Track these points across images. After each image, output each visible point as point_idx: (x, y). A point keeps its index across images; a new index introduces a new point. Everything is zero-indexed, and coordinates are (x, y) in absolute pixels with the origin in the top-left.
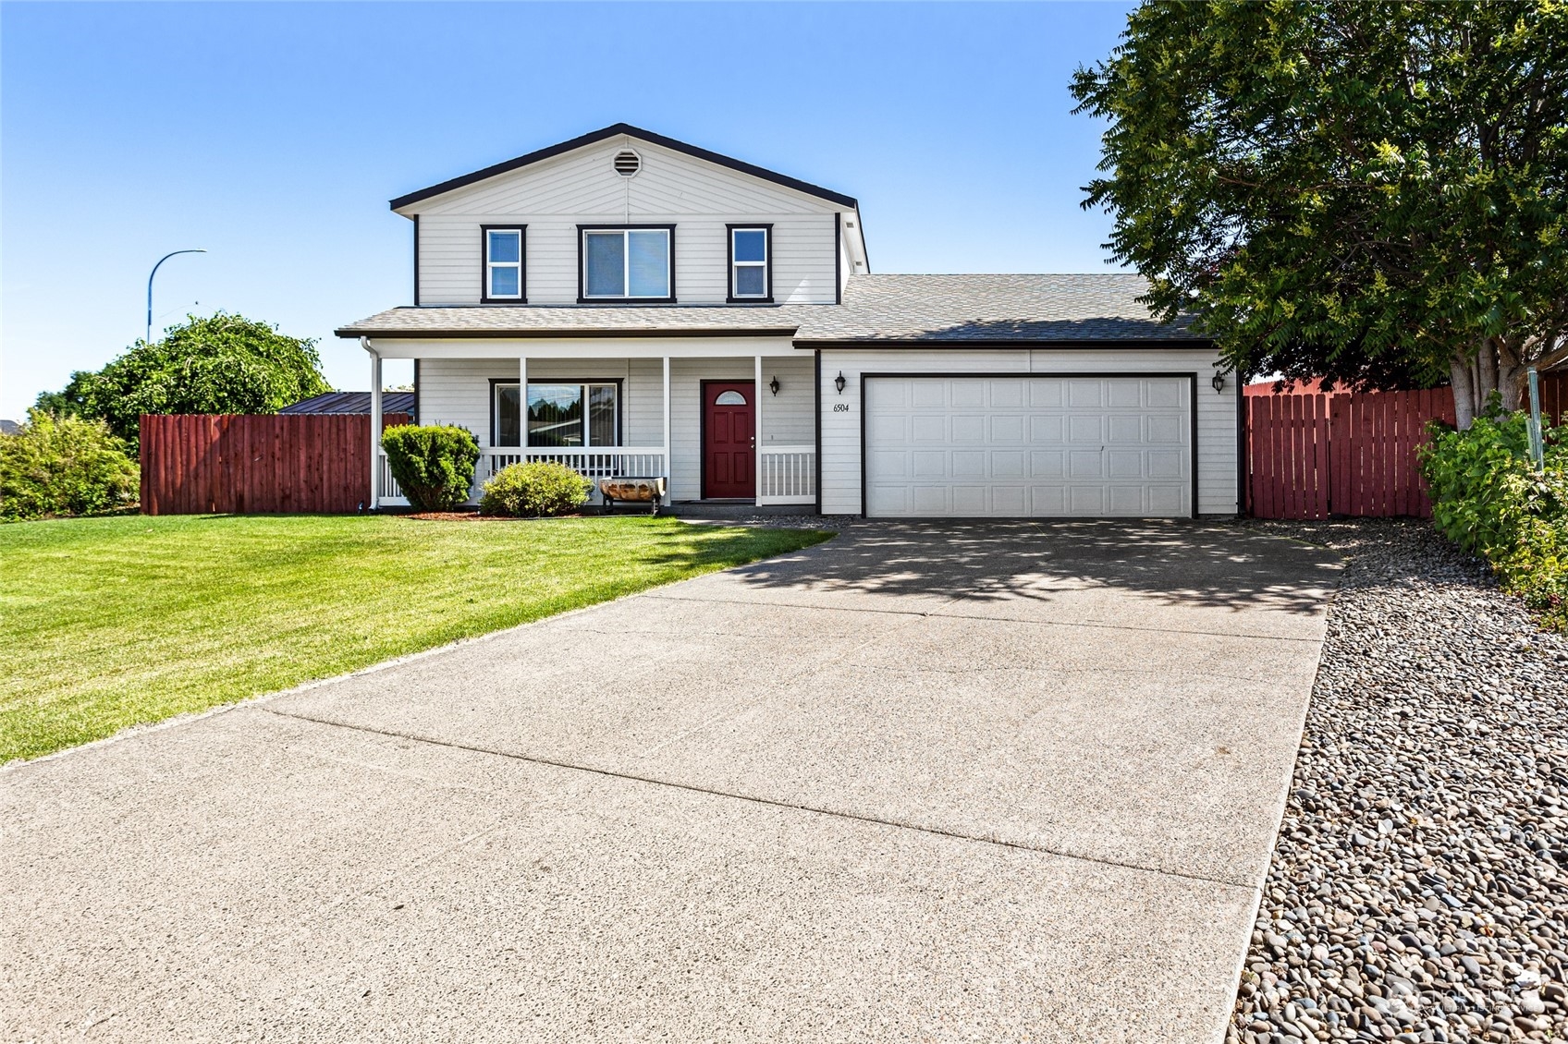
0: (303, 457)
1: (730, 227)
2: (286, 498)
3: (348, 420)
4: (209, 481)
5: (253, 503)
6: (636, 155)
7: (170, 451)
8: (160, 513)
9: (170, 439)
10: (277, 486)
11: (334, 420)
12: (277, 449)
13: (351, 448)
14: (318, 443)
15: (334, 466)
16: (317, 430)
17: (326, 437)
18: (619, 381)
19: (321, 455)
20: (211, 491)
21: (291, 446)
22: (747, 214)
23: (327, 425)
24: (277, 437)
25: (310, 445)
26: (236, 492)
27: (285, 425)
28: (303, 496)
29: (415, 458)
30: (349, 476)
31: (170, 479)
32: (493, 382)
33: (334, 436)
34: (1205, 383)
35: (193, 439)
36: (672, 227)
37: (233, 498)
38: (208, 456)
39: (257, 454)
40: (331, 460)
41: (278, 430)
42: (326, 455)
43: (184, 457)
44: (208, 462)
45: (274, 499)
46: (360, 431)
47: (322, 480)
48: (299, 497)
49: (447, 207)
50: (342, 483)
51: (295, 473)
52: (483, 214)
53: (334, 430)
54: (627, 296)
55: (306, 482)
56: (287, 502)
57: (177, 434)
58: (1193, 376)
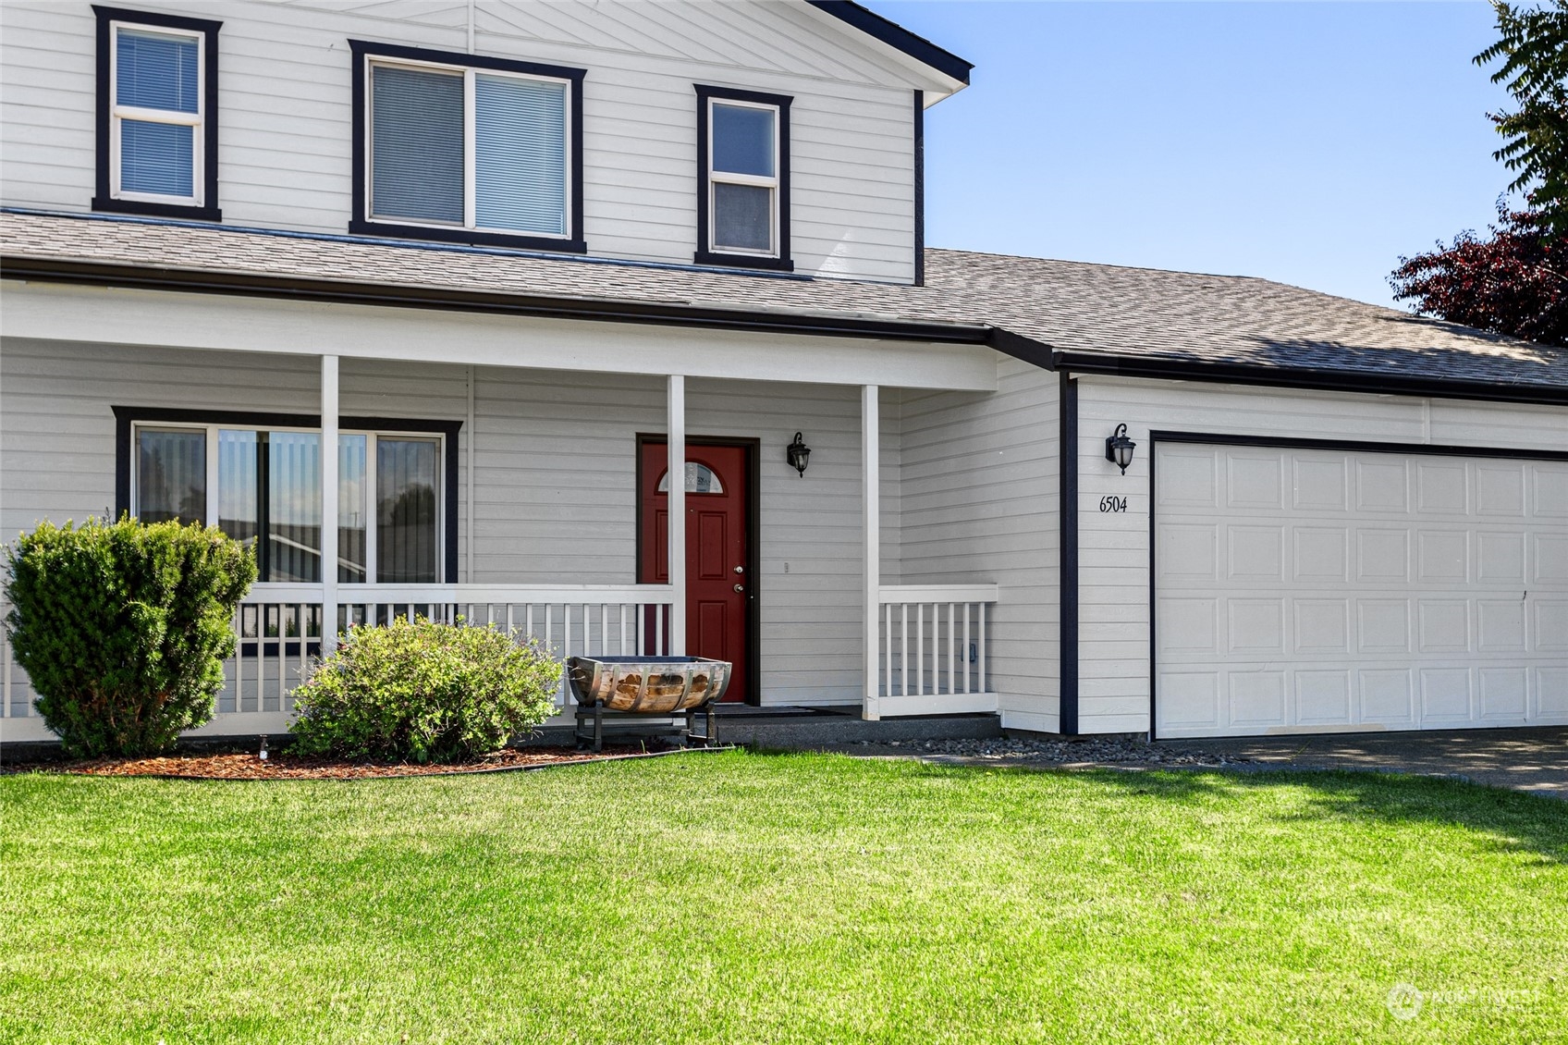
1: (702, 93)
18: (451, 430)
22: (740, 66)
29: (147, 610)
32: (124, 416)
36: (576, 76)
54: (470, 225)
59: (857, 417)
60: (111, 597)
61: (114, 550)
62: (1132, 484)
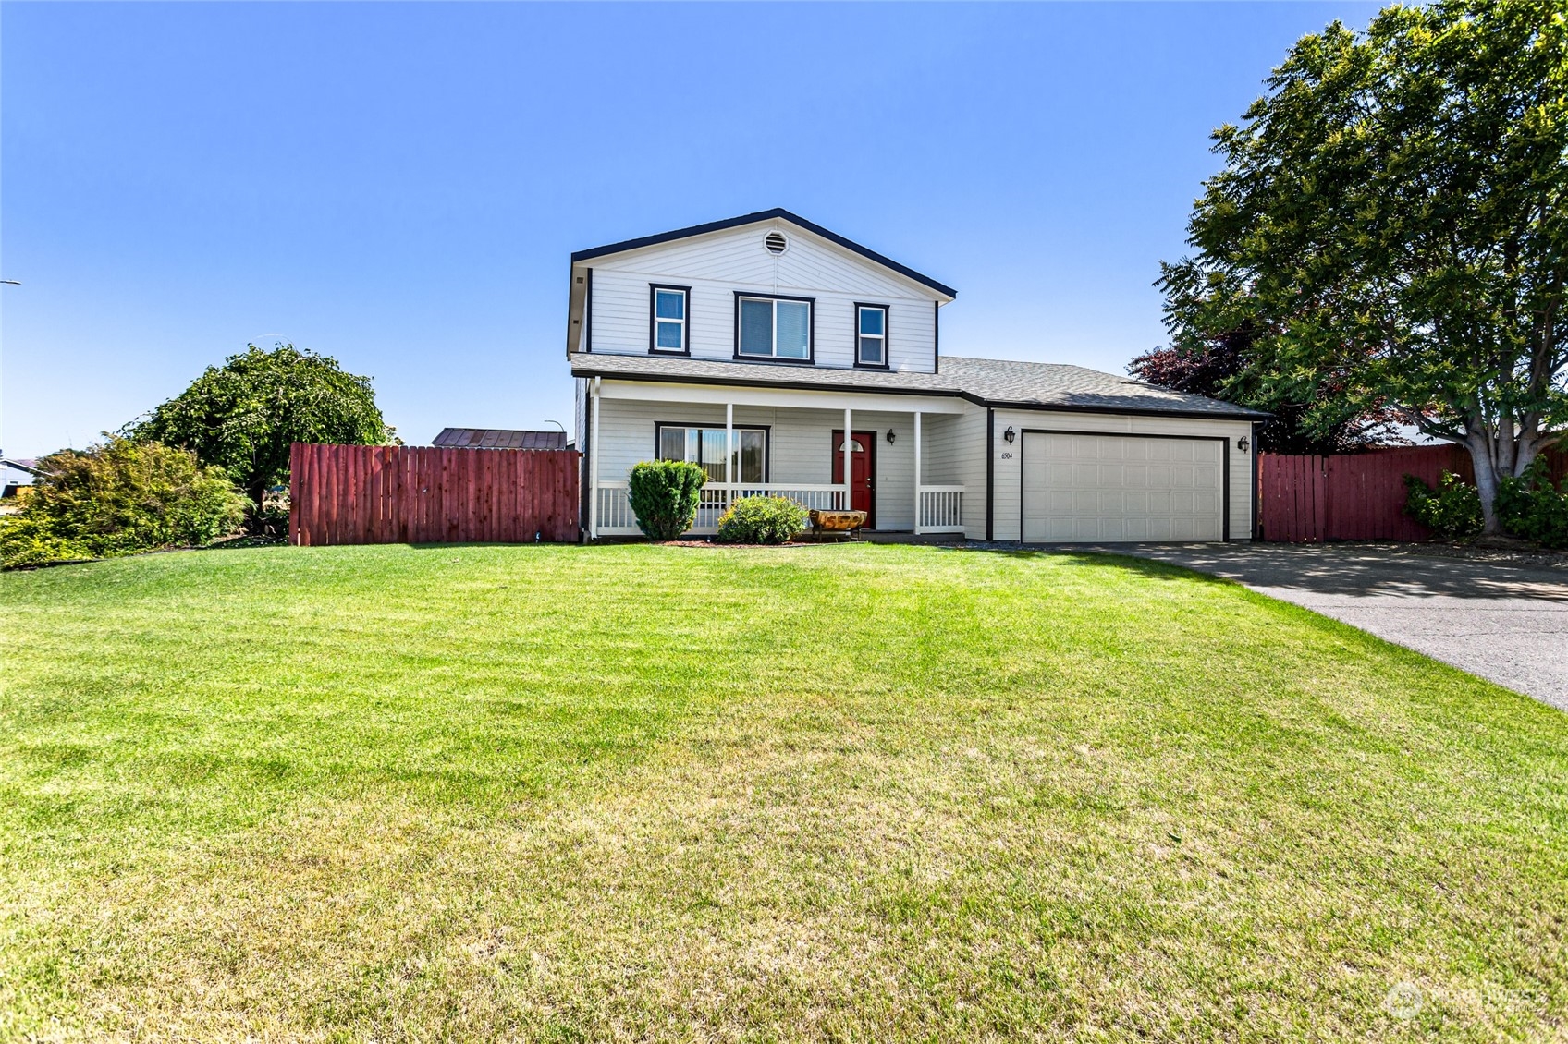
0: (472, 488)
1: (857, 305)
2: (453, 527)
3: (519, 455)
4: (369, 511)
5: (418, 533)
6: (784, 236)
7: (324, 481)
8: (312, 544)
9: (325, 469)
10: (444, 515)
11: (505, 455)
12: (444, 480)
13: (521, 481)
14: (487, 477)
15: (504, 498)
16: (486, 463)
17: (495, 470)
18: (767, 428)
19: (490, 488)
20: (371, 521)
21: (459, 479)
22: (870, 295)
23: (496, 459)
24: (445, 469)
25: (479, 477)
26: (399, 522)
27: (453, 459)
28: (472, 526)
29: (674, 491)
30: (518, 509)
31: (324, 509)
32: (658, 424)
33: (504, 469)
34: (1233, 445)
35: (351, 470)
36: (812, 301)
37: (395, 529)
38: (369, 486)
39: (423, 486)
40: (500, 492)
41: (445, 462)
42: (495, 487)
43: (341, 487)
44: (369, 492)
45: (440, 530)
46: (530, 466)
47: (491, 511)
48: (467, 527)
49: (618, 264)
50: (513, 513)
51: (464, 505)
52: (652, 274)
53: (505, 464)
54: (774, 356)
55: (474, 513)
56: (454, 532)
57: (334, 464)
58: (1226, 440)
59: (913, 423)
60: (664, 486)
61: (665, 471)
62: (1014, 448)
